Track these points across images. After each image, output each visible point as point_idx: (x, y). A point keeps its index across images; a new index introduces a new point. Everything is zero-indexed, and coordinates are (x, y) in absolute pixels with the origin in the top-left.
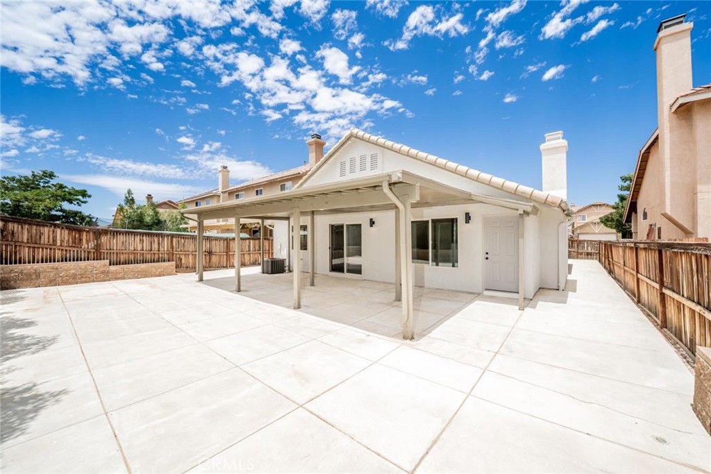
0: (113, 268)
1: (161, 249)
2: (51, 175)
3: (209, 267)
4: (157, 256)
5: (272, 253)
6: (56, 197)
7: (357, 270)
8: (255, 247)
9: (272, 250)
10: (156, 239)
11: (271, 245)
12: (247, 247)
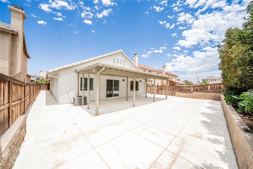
7: (117, 95)
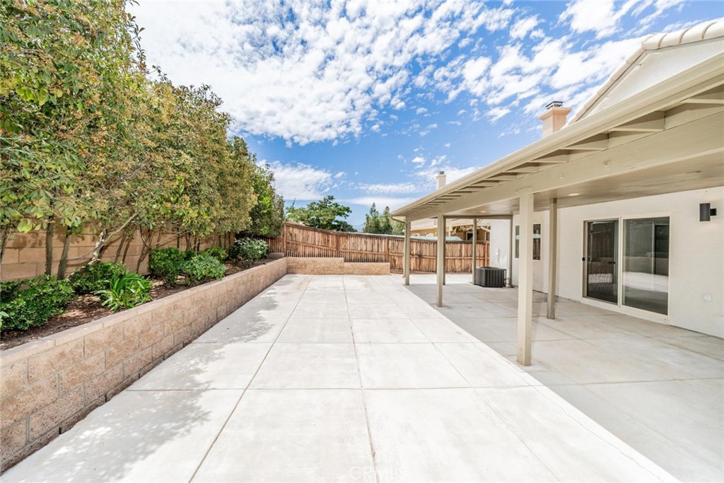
0: (347, 264)
1: (380, 250)
2: (332, 198)
3: (418, 270)
4: (376, 256)
5: (488, 260)
6: (334, 213)
7: (658, 304)
8: (467, 252)
9: (488, 256)
10: (376, 241)
11: (486, 252)
12: (458, 252)
